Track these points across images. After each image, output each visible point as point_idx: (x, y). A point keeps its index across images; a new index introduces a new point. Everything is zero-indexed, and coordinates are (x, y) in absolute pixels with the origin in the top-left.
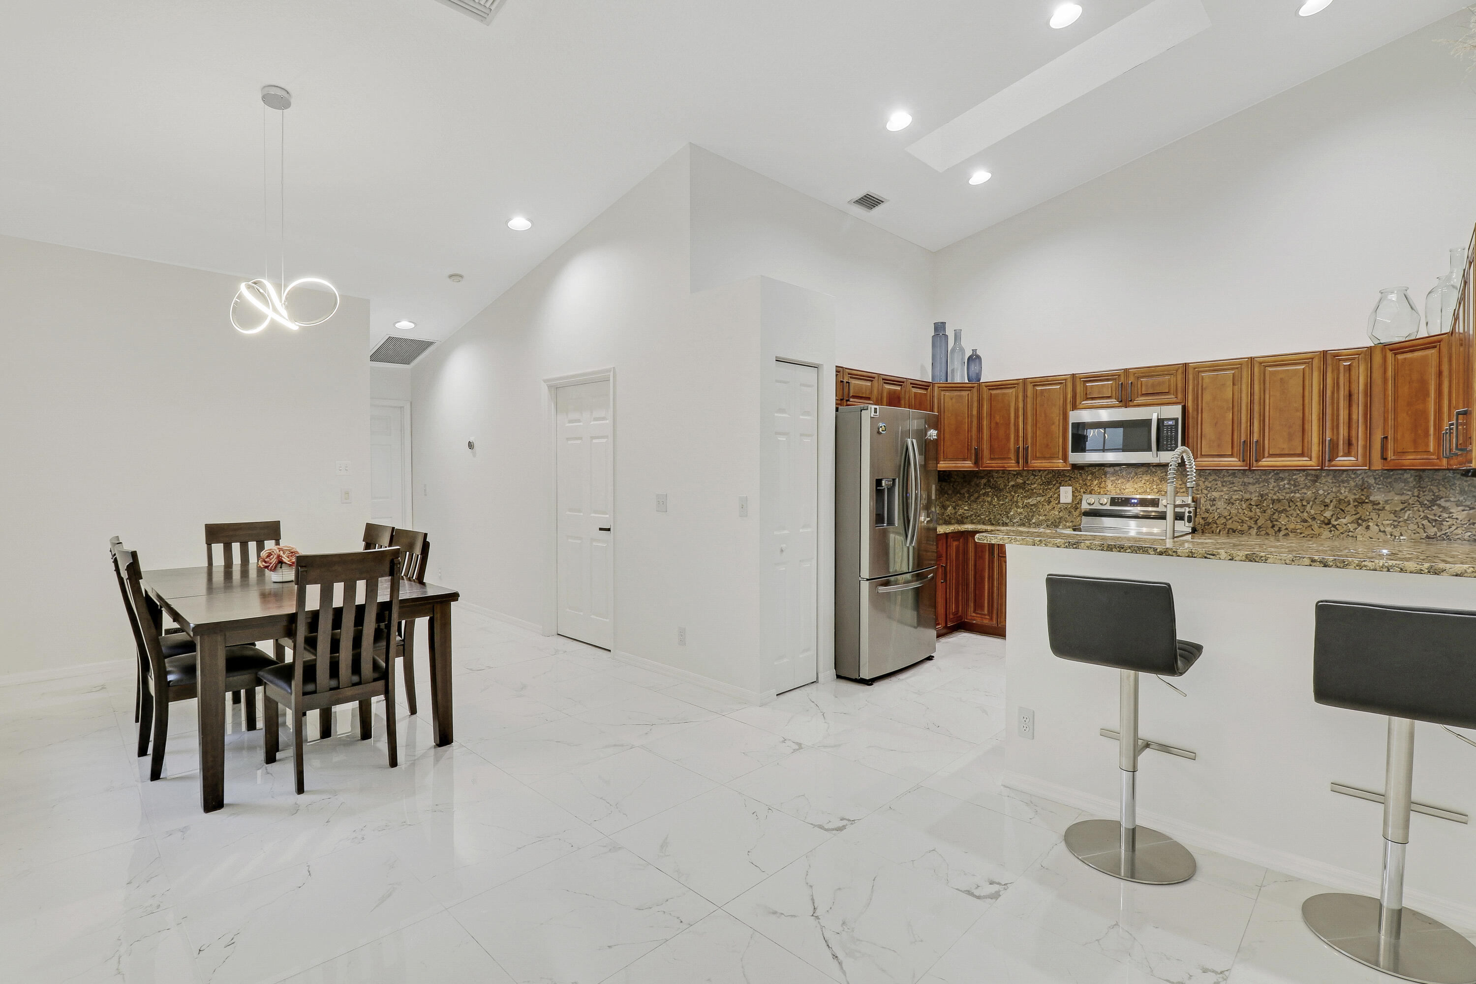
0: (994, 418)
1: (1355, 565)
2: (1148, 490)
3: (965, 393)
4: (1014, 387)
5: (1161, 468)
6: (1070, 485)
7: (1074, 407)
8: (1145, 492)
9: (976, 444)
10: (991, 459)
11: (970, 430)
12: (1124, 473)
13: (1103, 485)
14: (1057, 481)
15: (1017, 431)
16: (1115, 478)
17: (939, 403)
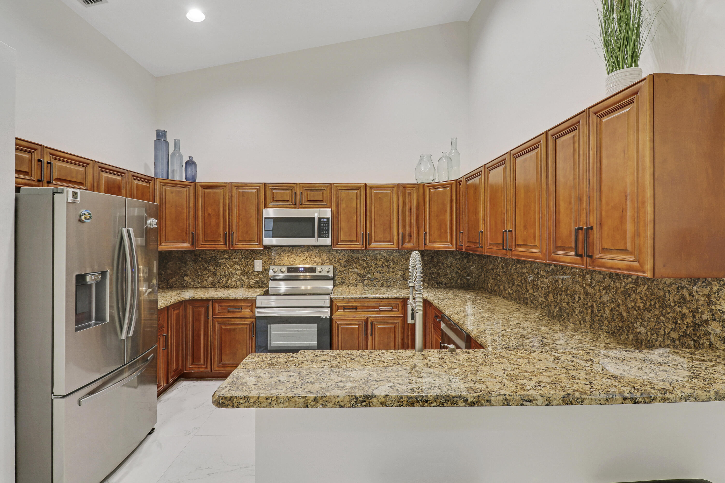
0: (207, 210)
1: (660, 399)
2: (309, 262)
3: (183, 190)
4: (223, 188)
5: (316, 248)
6: (261, 259)
7: (265, 207)
8: (307, 263)
9: (193, 229)
10: (205, 241)
11: (187, 219)
12: (295, 251)
13: (282, 259)
14: (252, 256)
15: (225, 221)
16: (289, 254)
17: (161, 194)
